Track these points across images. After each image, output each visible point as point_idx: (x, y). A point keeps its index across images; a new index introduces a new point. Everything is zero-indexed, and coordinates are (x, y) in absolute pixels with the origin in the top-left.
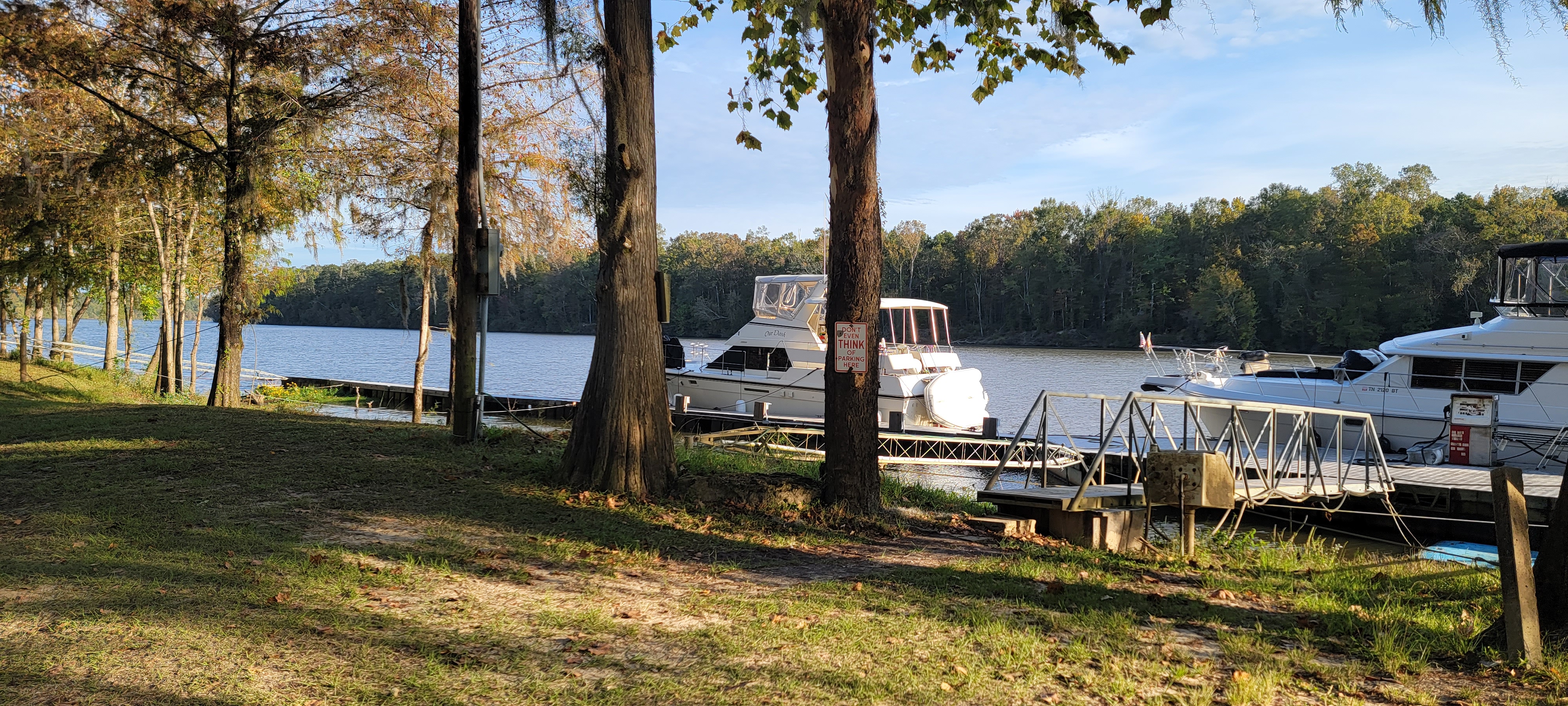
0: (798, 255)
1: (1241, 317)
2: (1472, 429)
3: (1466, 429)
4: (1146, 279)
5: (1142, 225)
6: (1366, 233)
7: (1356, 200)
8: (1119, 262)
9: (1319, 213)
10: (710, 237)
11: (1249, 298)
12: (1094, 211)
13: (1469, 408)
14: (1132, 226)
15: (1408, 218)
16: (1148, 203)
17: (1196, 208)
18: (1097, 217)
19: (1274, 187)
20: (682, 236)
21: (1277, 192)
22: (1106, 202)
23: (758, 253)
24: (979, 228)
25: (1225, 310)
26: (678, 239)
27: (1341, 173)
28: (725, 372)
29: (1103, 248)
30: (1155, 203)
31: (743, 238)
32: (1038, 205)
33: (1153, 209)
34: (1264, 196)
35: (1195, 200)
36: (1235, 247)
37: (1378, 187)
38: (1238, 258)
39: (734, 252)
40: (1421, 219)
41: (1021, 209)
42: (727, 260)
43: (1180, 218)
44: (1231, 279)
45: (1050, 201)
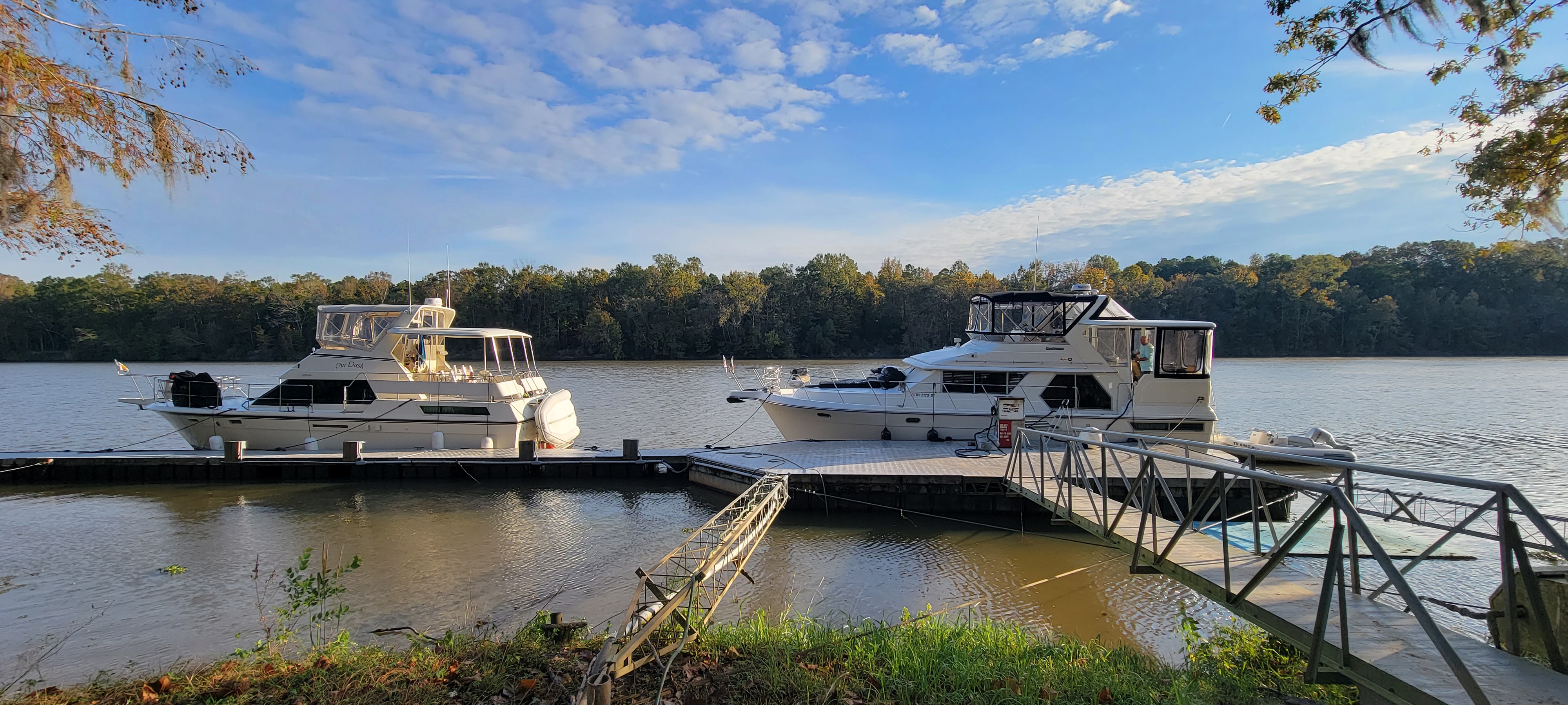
0: (279, 295)
1: (615, 340)
2: (1013, 422)
3: (1009, 422)
4: (555, 317)
5: (550, 282)
6: (677, 293)
7: (668, 274)
8: (536, 305)
9: (650, 280)
10: (185, 277)
11: (618, 327)
12: (518, 272)
13: (1009, 407)
14: (544, 282)
15: (695, 285)
16: (551, 269)
17: (579, 273)
18: (520, 276)
19: (623, 264)
20: (152, 276)
21: (626, 267)
22: (526, 267)
23: (237, 292)
24: (434, 279)
25: (605, 335)
26: (147, 278)
27: (658, 258)
28: (284, 408)
29: (525, 296)
30: (555, 269)
31: (220, 279)
32: (477, 266)
33: (555, 273)
34: (618, 269)
35: (579, 269)
36: (605, 298)
37: (676, 268)
38: (606, 305)
39: (212, 291)
40: (701, 286)
41: (465, 268)
42: (204, 297)
43: (571, 280)
44: (606, 317)
45: (485, 264)
